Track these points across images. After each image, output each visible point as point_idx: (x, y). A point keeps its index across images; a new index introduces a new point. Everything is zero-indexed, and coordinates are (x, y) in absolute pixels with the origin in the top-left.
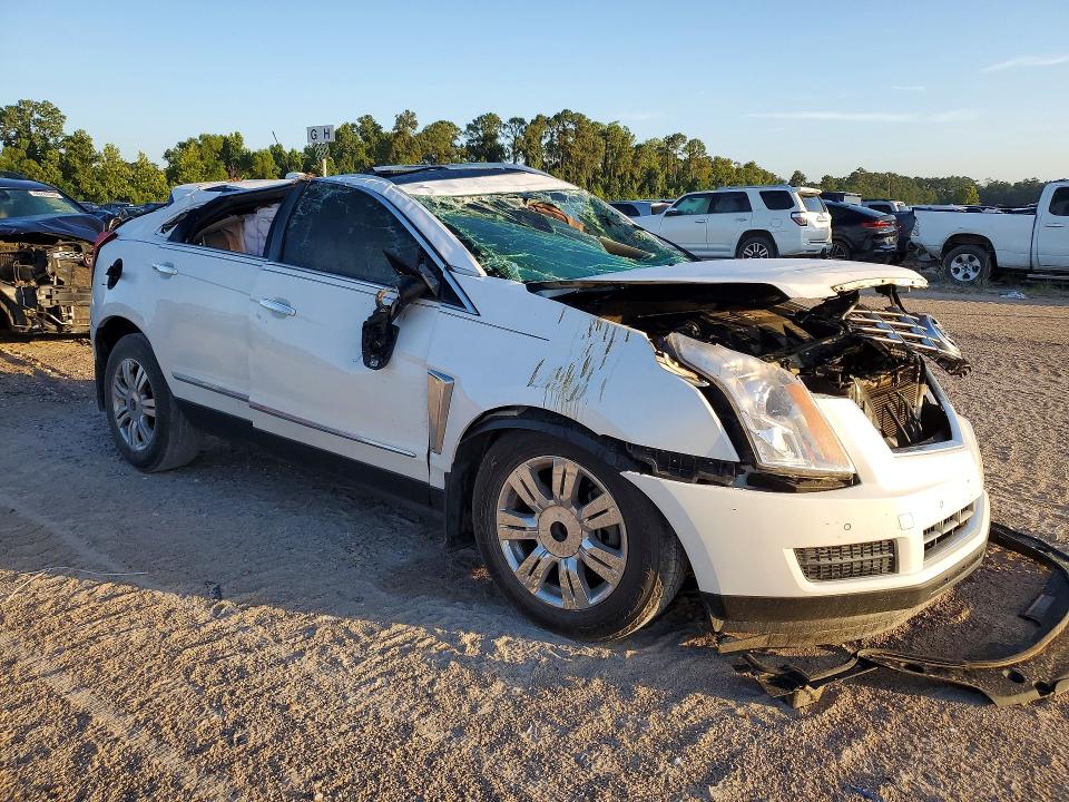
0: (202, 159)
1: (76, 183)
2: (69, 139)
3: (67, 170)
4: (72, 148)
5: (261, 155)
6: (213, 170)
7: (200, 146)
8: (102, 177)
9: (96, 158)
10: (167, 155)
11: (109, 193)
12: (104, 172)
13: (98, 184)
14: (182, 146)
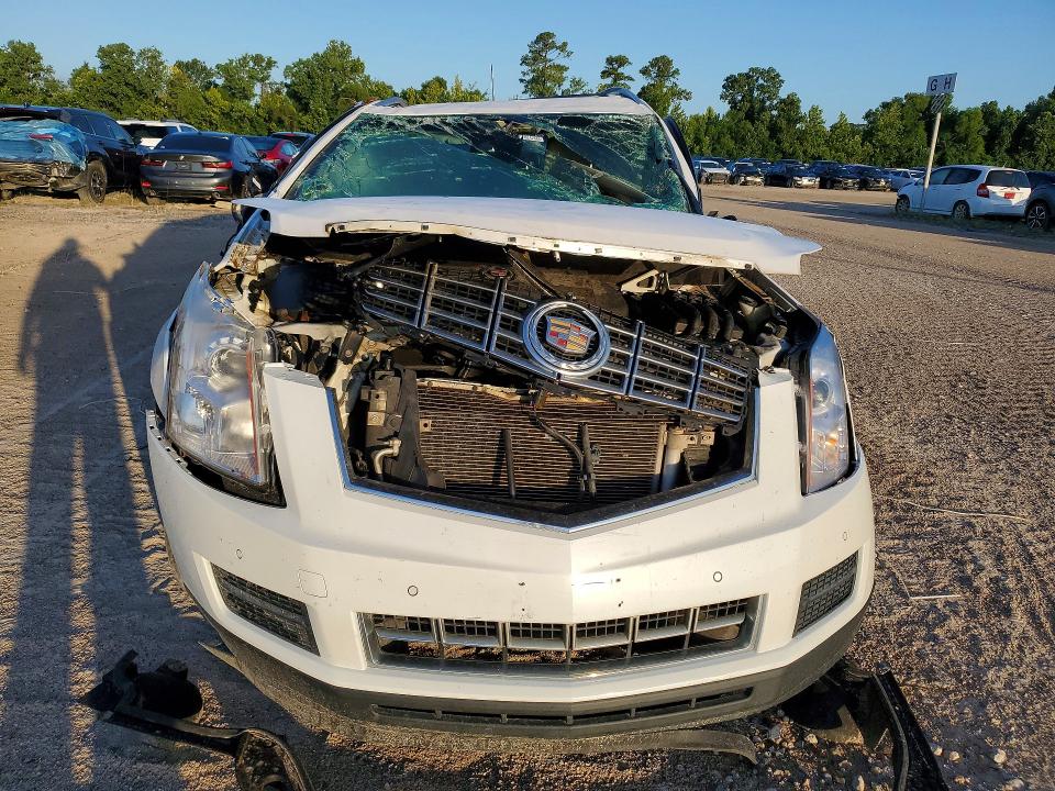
0: (902, 118)
1: (779, 142)
2: (782, 101)
3: (774, 130)
4: (783, 110)
5: (969, 114)
6: (910, 131)
7: (903, 106)
8: (801, 137)
9: (801, 119)
10: (867, 116)
11: (805, 152)
12: (804, 132)
13: (797, 145)
14: (886, 106)
